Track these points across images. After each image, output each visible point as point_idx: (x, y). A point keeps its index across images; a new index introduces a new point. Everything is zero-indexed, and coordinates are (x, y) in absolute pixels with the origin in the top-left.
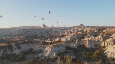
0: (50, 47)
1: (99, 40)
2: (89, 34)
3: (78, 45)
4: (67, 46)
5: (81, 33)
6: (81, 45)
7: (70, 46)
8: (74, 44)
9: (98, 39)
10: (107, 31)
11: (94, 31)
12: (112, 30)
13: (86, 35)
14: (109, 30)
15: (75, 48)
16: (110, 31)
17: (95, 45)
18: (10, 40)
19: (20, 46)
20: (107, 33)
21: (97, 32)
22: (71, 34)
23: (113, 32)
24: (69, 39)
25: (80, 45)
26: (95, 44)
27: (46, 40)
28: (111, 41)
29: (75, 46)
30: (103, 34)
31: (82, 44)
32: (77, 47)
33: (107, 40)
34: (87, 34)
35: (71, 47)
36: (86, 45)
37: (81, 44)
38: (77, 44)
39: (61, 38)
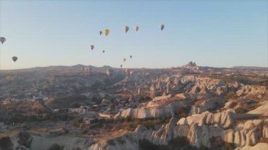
0: (99, 145)
1: (223, 122)
2: (203, 99)
3: (170, 138)
4: (144, 139)
5: (184, 97)
6: (178, 138)
7: (150, 139)
8: (160, 135)
9: (220, 118)
10: (246, 92)
11: (216, 90)
12: (257, 91)
13: (196, 103)
14: (250, 90)
15: (163, 146)
16: (251, 92)
17: (210, 139)
18: (20, 106)
19: (30, 138)
20: (244, 97)
21: (222, 94)
22: (159, 98)
23: (260, 96)
24: (153, 113)
25: (175, 137)
26: (211, 137)
27: (102, 112)
28: (248, 130)
29: (162, 141)
30: (235, 101)
31: (179, 134)
32: (166, 144)
33: (240, 125)
34: (196, 100)
35: (154, 142)
36: (189, 137)
37: (176, 134)
38: (167, 136)
39: (136, 110)
